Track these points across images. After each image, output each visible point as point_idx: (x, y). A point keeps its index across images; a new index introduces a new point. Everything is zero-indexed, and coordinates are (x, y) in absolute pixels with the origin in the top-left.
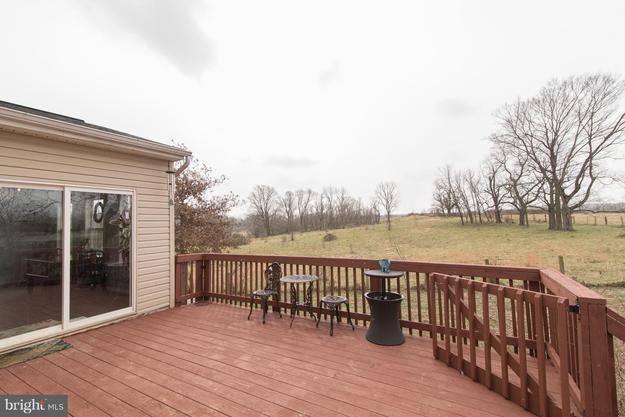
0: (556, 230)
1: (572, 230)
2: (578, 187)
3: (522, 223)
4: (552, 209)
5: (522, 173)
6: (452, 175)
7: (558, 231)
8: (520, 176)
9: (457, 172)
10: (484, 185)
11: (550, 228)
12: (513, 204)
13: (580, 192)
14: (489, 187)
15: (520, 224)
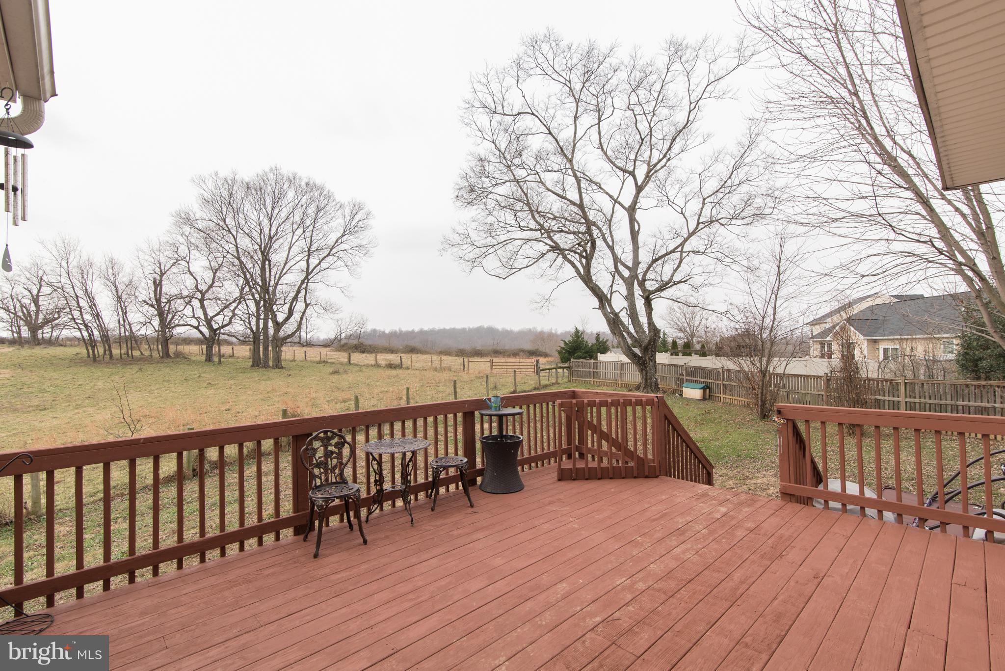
0: (262, 368)
1: (282, 367)
2: (291, 313)
3: (209, 358)
4: (255, 339)
5: (213, 282)
6: (73, 263)
7: (264, 369)
8: (211, 286)
9: (84, 257)
10: (145, 291)
11: (253, 366)
12: (197, 328)
13: (292, 319)
14: (152, 295)
15: (206, 360)
